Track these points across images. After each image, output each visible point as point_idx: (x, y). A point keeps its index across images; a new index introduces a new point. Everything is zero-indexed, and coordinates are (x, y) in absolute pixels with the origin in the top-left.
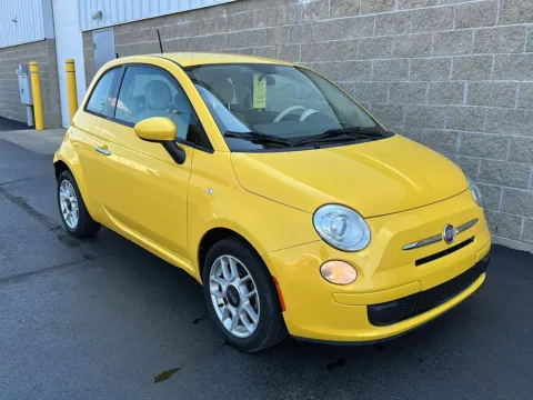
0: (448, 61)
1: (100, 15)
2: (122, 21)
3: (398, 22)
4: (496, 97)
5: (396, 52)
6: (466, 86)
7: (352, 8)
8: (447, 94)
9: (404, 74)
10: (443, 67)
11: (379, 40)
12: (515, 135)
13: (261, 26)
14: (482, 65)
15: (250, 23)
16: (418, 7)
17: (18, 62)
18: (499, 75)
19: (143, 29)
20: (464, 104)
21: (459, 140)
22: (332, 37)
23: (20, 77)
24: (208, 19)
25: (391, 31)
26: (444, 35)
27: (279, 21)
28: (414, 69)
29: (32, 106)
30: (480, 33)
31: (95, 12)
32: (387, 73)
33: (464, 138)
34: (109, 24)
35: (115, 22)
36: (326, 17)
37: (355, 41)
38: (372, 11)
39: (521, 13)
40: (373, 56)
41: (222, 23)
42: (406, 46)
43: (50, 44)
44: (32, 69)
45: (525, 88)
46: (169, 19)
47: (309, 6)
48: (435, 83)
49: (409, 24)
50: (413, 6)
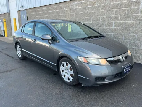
0: (109, 17)
1: (22, 7)
2: (28, 8)
3: (97, 8)
4: (120, 25)
5: (97, 15)
6: (114, 23)
7: (86, 5)
8: (109, 25)
9: (99, 20)
11: (93, 12)
12: (125, 34)
13: (64, 9)
14: (117, 18)
16: (102, 4)
18: (121, 20)
19: (34, 10)
20: (113, 27)
21: (112, 36)
22: (82, 12)
24: (51, 7)
25: (96, 10)
26: (108, 11)
27: (69, 8)
28: (102, 19)
29: (4, 30)
30: (116, 10)
31: (21, 6)
32: (95, 20)
33: (113, 35)
35: (26, 8)
36: (80, 7)
37: (87, 13)
38: (91, 5)
40: (92, 16)
42: (99, 14)
44: (4, 21)
45: (127, 23)
46: (41, 7)
47: (76, 4)
48: (107, 22)
49: (100, 8)
50: (101, 4)
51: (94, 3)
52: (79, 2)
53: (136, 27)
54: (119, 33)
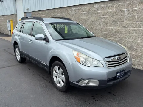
2: (33, 11)
3: (91, 14)
4: (109, 31)
5: (91, 21)
6: (104, 28)
7: (83, 11)
8: (101, 30)
9: (93, 25)
10: (100, 24)
11: (88, 18)
12: (113, 39)
13: (64, 14)
14: (107, 24)
15: (62, 13)
17: (7, 19)
18: (110, 26)
19: (38, 13)
20: (104, 32)
22: (79, 17)
23: (8, 23)
24: (53, 11)
25: (90, 16)
26: (100, 17)
27: (68, 13)
28: (95, 24)
29: (11, 31)
30: (106, 17)
31: (27, 8)
32: (89, 25)
34: (30, 11)
35: (31, 11)
36: (78, 12)
37: (83, 18)
38: (86, 12)
39: (113, 14)
40: (87, 21)
41: (56, 12)
42: (93, 19)
43: (15, 15)
44: (11, 21)
45: (114, 29)
46: (44, 11)
47: (74, 10)
48: (99, 27)
49: (93, 15)
50: (94, 11)
51: (89, 10)
52: (76, 8)
53: (122, 33)
54: (109, 38)
